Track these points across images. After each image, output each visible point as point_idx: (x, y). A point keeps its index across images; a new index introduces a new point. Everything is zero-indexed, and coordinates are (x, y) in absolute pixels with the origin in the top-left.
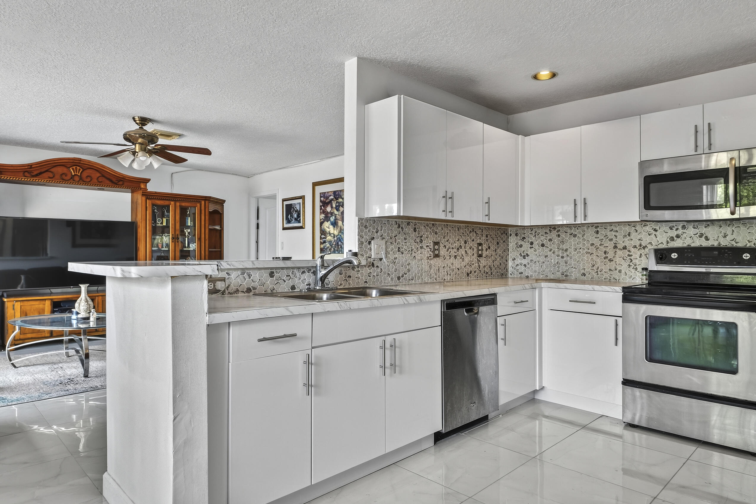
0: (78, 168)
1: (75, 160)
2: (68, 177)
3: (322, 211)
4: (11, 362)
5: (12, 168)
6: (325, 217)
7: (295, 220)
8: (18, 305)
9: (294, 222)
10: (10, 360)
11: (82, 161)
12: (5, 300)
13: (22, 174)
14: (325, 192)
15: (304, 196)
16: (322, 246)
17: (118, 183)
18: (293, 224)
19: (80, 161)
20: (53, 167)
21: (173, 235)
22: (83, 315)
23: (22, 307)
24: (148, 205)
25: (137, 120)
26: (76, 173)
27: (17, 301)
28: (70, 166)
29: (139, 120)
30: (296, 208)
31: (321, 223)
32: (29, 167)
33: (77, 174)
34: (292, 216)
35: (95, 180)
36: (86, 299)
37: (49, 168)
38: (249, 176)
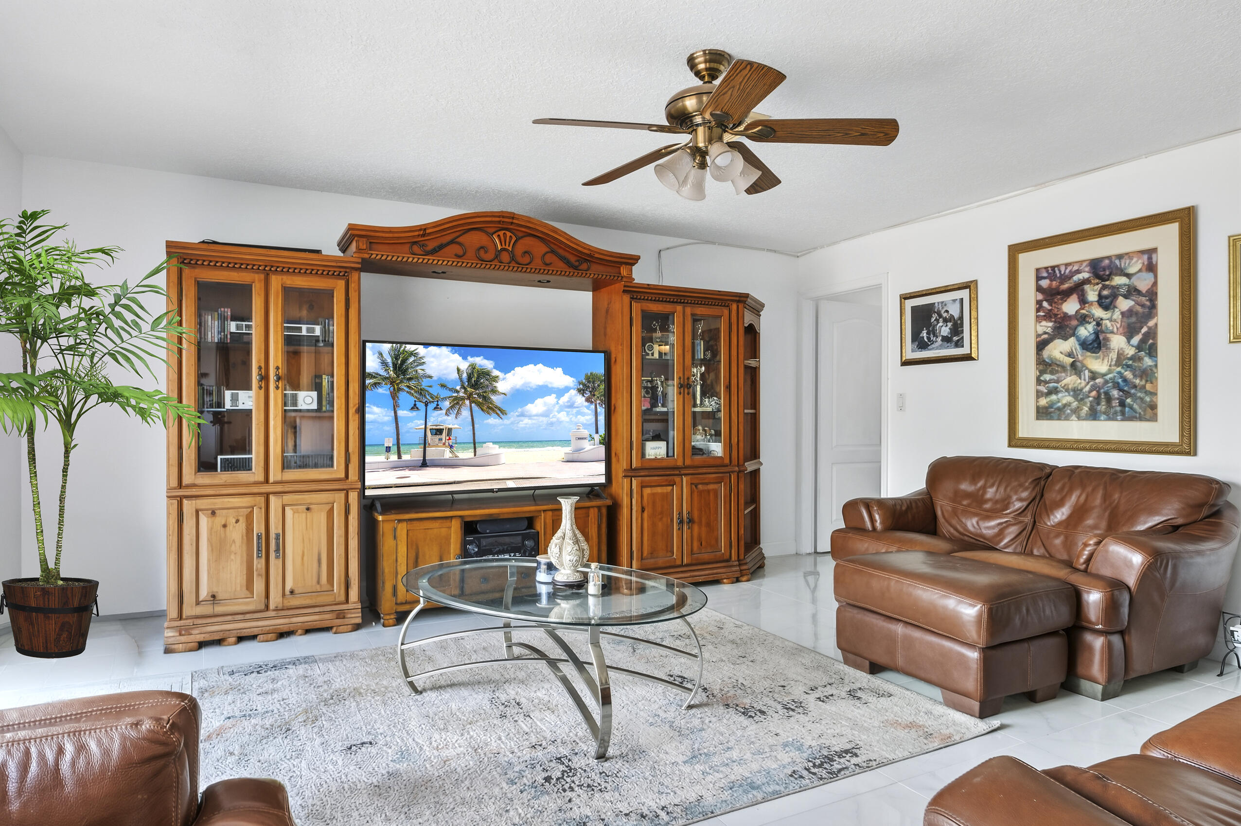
0: (509, 234)
1: (503, 217)
2: (490, 256)
3: (1042, 314)
4: (409, 679)
5: (391, 235)
6: (1055, 329)
7: (942, 340)
8: (402, 529)
9: (941, 345)
10: (407, 675)
11: (518, 219)
12: (380, 518)
13: (407, 247)
14: (1058, 266)
15: (975, 282)
16: (1043, 402)
17: (580, 268)
18: (937, 351)
19: (513, 218)
20: (464, 233)
21: (680, 378)
22: (565, 575)
23: (410, 534)
24: (634, 315)
25: (700, 63)
26: (504, 247)
27: (400, 521)
28: (493, 230)
29: (706, 62)
30: (947, 311)
31: (1041, 346)
32: (421, 233)
33: (507, 247)
34: (932, 332)
35: (538, 262)
36: (575, 535)
37: (458, 234)
38: (799, 254)
